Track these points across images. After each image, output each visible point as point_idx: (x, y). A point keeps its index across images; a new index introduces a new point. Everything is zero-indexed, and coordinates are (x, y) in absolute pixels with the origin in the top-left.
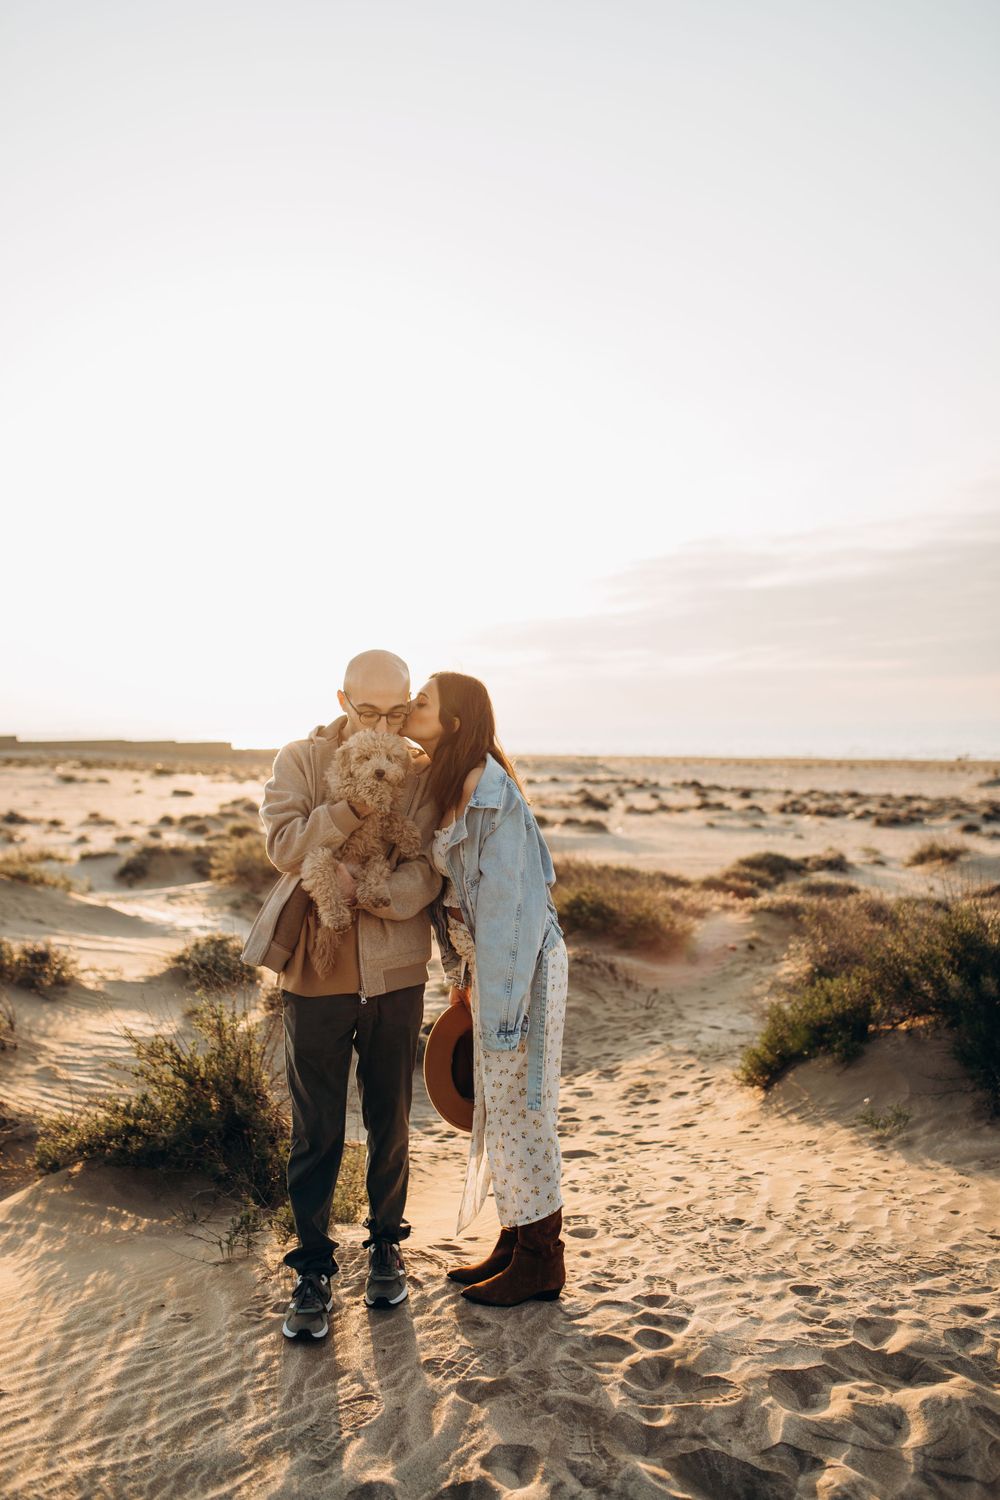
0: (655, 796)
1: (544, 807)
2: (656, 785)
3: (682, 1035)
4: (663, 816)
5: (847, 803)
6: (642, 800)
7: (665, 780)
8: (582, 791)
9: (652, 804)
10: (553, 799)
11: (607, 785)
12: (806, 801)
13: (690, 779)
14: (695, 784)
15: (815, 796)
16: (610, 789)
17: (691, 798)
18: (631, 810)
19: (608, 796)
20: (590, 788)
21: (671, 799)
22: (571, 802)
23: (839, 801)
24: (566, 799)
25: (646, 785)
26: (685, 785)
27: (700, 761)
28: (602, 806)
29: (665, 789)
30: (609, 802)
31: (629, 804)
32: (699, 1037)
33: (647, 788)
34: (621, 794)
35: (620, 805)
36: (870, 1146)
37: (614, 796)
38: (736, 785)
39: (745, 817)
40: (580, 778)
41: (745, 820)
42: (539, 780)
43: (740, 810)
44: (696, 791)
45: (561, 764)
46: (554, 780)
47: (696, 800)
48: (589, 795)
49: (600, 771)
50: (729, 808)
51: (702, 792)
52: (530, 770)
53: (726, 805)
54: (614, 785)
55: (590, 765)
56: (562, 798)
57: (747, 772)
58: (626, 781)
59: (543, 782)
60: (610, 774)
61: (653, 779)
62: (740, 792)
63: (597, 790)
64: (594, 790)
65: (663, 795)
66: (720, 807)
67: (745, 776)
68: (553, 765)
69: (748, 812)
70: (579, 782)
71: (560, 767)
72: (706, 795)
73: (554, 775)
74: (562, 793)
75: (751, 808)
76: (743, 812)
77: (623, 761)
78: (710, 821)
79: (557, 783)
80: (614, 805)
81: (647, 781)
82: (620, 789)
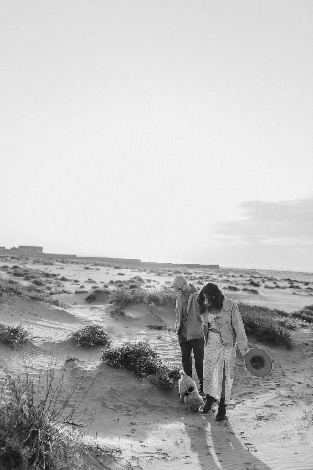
0: (275, 283)
2: (275, 279)
4: (277, 289)
6: (270, 284)
7: (279, 278)
8: (250, 280)
9: (274, 285)
10: (241, 282)
11: (259, 278)
13: (287, 278)
14: (289, 280)
16: (260, 280)
17: (287, 284)
18: (267, 287)
19: (259, 282)
20: (253, 279)
21: (280, 284)
24: (245, 282)
25: (272, 279)
26: (285, 280)
28: (257, 285)
29: (278, 281)
30: (259, 284)
31: (266, 285)
34: (263, 282)
35: (263, 285)
37: (261, 282)
38: (303, 281)
39: (306, 291)
40: (250, 276)
41: (307, 293)
42: (236, 276)
43: (305, 289)
44: (289, 282)
45: (244, 271)
46: (241, 276)
47: (289, 285)
48: (253, 281)
49: (257, 274)
50: (301, 288)
51: (291, 282)
52: (234, 273)
53: (300, 287)
54: (261, 279)
55: (254, 272)
56: (243, 282)
57: (306, 277)
58: (265, 278)
59: (237, 277)
60: (260, 275)
61: (274, 277)
62: (304, 283)
63: (255, 280)
64: (254, 280)
65: (278, 283)
66: (298, 287)
67: (305, 278)
68: (241, 271)
69: (308, 290)
70: (249, 277)
71: (244, 272)
72: (292, 283)
73: (241, 274)
74: (244, 280)
75: (309, 288)
76: (306, 290)
77: (265, 271)
78: (295, 292)
79: (242, 277)
80: (261, 285)
81: (272, 278)
82: (263, 280)
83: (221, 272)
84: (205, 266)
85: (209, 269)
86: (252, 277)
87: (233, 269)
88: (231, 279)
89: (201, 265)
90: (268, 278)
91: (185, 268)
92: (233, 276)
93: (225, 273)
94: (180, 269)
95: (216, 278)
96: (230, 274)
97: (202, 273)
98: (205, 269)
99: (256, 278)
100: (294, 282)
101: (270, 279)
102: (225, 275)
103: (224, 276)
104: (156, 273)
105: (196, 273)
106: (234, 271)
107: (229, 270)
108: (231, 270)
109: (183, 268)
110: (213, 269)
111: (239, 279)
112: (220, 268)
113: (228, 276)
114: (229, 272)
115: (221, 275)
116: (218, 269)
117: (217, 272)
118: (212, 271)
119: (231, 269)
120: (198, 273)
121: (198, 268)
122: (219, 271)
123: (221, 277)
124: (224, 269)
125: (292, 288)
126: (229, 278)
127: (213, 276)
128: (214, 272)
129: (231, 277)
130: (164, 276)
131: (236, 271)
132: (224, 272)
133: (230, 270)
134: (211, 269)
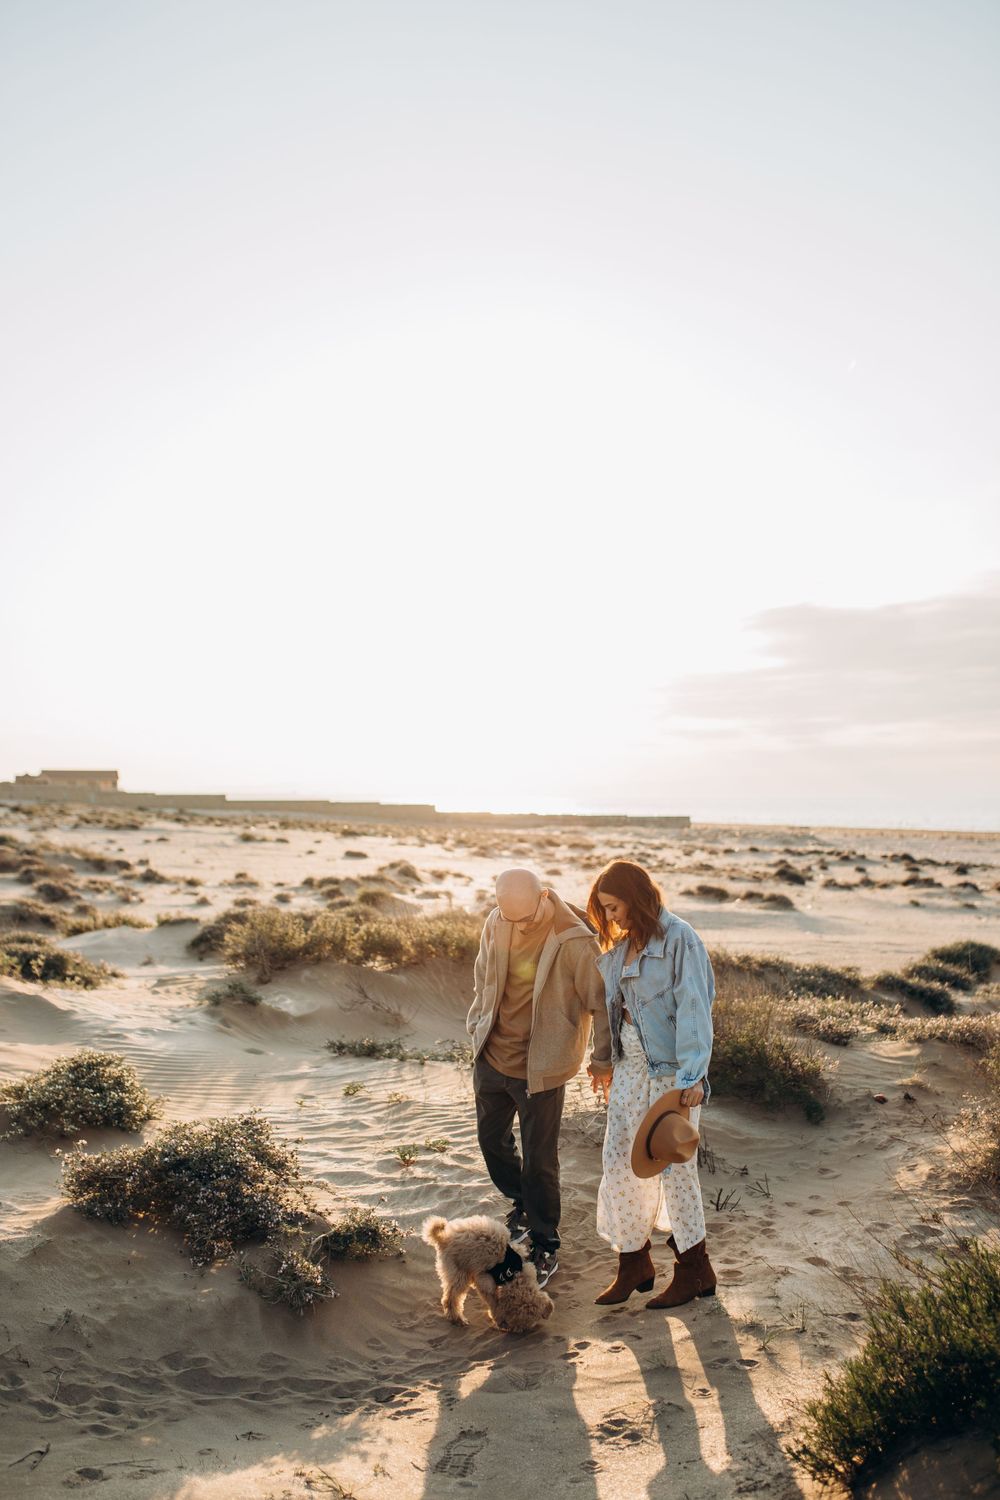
0: (860, 870)
2: (863, 857)
4: (864, 892)
6: (845, 874)
7: (875, 854)
8: (782, 862)
9: (856, 878)
10: (748, 870)
11: (811, 856)
13: (901, 854)
14: (907, 857)
16: (813, 860)
17: (899, 873)
18: (830, 884)
19: (809, 869)
20: (790, 860)
21: (877, 873)
22: (765, 874)
24: (762, 869)
25: (852, 857)
26: (895, 858)
27: (918, 834)
28: (797, 879)
29: (873, 862)
30: (809, 874)
31: (829, 878)
33: (852, 861)
34: (824, 867)
35: (821, 878)
37: (816, 868)
38: (953, 860)
39: (956, 895)
40: (781, 848)
41: (956, 899)
42: (737, 850)
43: (952, 887)
44: (907, 865)
45: (767, 834)
46: (754, 850)
47: (905, 875)
48: (789, 866)
49: (810, 842)
50: (939, 885)
51: (913, 866)
52: (736, 839)
53: (937, 881)
54: (817, 857)
55: (800, 835)
56: (758, 869)
57: (968, 846)
58: (831, 853)
59: (741, 852)
60: (819, 844)
61: (860, 852)
62: (956, 867)
63: (799, 862)
64: (795, 862)
65: (870, 869)
66: (929, 883)
67: (965, 851)
68: (760, 835)
69: (961, 890)
70: (780, 853)
71: (767, 837)
72: (917, 870)
73: (756, 845)
74: (760, 864)
75: (965, 885)
76: (955, 890)
77: (836, 832)
78: (915, 899)
79: (756, 853)
80: (815, 878)
81: (854, 853)
82: (822, 861)
83: (695, 838)
84: (642, 822)
85: (656, 830)
86: (788, 851)
87: (734, 828)
89: (631, 818)
90: (839, 854)
91: (579, 828)
92: (728, 852)
93: (708, 842)
94: (563, 833)
95: (671, 860)
96: (721, 844)
97: (629, 842)
98: (641, 830)
99: (800, 854)
100: (924, 865)
101: (846, 859)
102: (703, 849)
103: (698, 852)
104: (475, 849)
105: (609, 843)
106: (737, 834)
107: (720, 830)
108: (729, 832)
109: (572, 828)
110: (668, 831)
112: (692, 827)
113: (713, 852)
114: (720, 837)
115: (688, 849)
116: (686, 830)
117: (681, 840)
118: (666, 835)
119: (727, 828)
120: (616, 844)
121: (620, 826)
122: (686, 836)
123: (688, 854)
124: (705, 829)
125: (911, 886)
126: (713, 857)
128: (672, 838)
129: (721, 855)
130: (501, 856)
131: (744, 832)
132: (704, 837)
133: (725, 831)
134: (662, 830)
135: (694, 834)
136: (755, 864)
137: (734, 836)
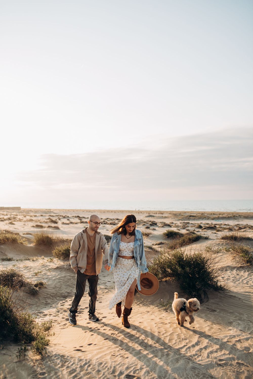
0: (68, 220)
1: (40, 223)
3: (101, 284)
4: (71, 225)
5: (116, 221)
6: (65, 221)
7: (70, 215)
8: (49, 218)
9: (68, 222)
10: (42, 220)
12: (106, 221)
14: (78, 216)
15: (108, 220)
16: (56, 218)
17: (77, 220)
18: (63, 223)
19: (56, 220)
20: (51, 218)
21: (72, 220)
22: (47, 221)
23: (114, 221)
25: (66, 217)
26: (76, 217)
29: (70, 218)
30: (57, 221)
31: (62, 222)
32: (106, 284)
34: (60, 219)
35: (60, 222)
36: (164, 311)
40: (48, 215)
42: (37, 216)
44: (78, 218)
45: (41, 211)
46: (42, 215)
47: (79, 221)
51: (80, 218)
52: (33, 213)
54: (57, 217)
55: (49, 211)
58: (61, 216)
59: (39, 216)
61: (68, 215)
63: (53, 218)
65: (70, 219)
68: (40, 212)
71: (41, 212)
72: (81, 220)
73: (42, 214)
74: (44, 219)
80: (58, 222)
81: (66, 216)
82: (59, 218)
83: (23, 213)
84: (8, 208)
85: (12, 211)
86: (50, 216)
87: (32, 210)
88: (34, 218)
89: (5, 207)
90: (63, 216)
92: (35, 216)
93: (27, 213)
95: (21, 218)
96: (30, 214)
97: (8, 214)
98: (8, 210)
99: (53, 216)
100: (82, 218)
101: (64, 217)
102: (28, 216)
103: (27, 216)
105: (3, 214)
106: (34, 211)
107: (28, 210)
108: (31, 211)
110: (16, 211)
111: (40, 218)
112: (21, 209)
113: (31, 216)
114: (29, 212)
115: (24, 216)
116: (20, 211)
117: (19, 213)
118: (15, 212)
120: (5, 215)
121: (2, 210)
122: (21, 212)
123: (25, 217)
124: (25, 210)
125: (82, 223)
126: (32, 217)
127: (19, 217)
128: (17, 213)
129: (33, 217)
131: (35, 211)
132: (25, 212)
134: (14, 211)
135: (23, 211)
136: (43, 219)
137: (33, 212)
